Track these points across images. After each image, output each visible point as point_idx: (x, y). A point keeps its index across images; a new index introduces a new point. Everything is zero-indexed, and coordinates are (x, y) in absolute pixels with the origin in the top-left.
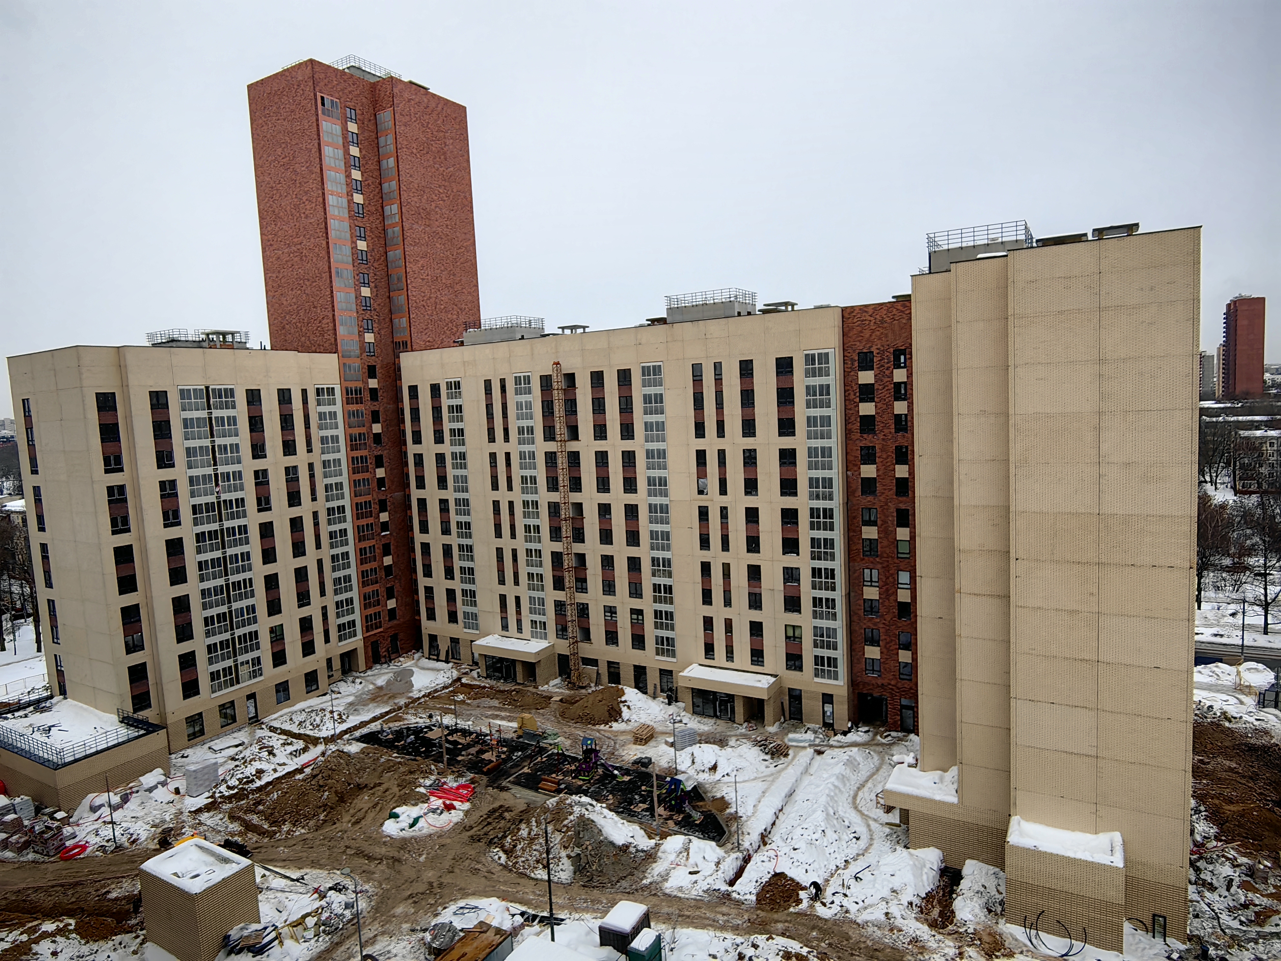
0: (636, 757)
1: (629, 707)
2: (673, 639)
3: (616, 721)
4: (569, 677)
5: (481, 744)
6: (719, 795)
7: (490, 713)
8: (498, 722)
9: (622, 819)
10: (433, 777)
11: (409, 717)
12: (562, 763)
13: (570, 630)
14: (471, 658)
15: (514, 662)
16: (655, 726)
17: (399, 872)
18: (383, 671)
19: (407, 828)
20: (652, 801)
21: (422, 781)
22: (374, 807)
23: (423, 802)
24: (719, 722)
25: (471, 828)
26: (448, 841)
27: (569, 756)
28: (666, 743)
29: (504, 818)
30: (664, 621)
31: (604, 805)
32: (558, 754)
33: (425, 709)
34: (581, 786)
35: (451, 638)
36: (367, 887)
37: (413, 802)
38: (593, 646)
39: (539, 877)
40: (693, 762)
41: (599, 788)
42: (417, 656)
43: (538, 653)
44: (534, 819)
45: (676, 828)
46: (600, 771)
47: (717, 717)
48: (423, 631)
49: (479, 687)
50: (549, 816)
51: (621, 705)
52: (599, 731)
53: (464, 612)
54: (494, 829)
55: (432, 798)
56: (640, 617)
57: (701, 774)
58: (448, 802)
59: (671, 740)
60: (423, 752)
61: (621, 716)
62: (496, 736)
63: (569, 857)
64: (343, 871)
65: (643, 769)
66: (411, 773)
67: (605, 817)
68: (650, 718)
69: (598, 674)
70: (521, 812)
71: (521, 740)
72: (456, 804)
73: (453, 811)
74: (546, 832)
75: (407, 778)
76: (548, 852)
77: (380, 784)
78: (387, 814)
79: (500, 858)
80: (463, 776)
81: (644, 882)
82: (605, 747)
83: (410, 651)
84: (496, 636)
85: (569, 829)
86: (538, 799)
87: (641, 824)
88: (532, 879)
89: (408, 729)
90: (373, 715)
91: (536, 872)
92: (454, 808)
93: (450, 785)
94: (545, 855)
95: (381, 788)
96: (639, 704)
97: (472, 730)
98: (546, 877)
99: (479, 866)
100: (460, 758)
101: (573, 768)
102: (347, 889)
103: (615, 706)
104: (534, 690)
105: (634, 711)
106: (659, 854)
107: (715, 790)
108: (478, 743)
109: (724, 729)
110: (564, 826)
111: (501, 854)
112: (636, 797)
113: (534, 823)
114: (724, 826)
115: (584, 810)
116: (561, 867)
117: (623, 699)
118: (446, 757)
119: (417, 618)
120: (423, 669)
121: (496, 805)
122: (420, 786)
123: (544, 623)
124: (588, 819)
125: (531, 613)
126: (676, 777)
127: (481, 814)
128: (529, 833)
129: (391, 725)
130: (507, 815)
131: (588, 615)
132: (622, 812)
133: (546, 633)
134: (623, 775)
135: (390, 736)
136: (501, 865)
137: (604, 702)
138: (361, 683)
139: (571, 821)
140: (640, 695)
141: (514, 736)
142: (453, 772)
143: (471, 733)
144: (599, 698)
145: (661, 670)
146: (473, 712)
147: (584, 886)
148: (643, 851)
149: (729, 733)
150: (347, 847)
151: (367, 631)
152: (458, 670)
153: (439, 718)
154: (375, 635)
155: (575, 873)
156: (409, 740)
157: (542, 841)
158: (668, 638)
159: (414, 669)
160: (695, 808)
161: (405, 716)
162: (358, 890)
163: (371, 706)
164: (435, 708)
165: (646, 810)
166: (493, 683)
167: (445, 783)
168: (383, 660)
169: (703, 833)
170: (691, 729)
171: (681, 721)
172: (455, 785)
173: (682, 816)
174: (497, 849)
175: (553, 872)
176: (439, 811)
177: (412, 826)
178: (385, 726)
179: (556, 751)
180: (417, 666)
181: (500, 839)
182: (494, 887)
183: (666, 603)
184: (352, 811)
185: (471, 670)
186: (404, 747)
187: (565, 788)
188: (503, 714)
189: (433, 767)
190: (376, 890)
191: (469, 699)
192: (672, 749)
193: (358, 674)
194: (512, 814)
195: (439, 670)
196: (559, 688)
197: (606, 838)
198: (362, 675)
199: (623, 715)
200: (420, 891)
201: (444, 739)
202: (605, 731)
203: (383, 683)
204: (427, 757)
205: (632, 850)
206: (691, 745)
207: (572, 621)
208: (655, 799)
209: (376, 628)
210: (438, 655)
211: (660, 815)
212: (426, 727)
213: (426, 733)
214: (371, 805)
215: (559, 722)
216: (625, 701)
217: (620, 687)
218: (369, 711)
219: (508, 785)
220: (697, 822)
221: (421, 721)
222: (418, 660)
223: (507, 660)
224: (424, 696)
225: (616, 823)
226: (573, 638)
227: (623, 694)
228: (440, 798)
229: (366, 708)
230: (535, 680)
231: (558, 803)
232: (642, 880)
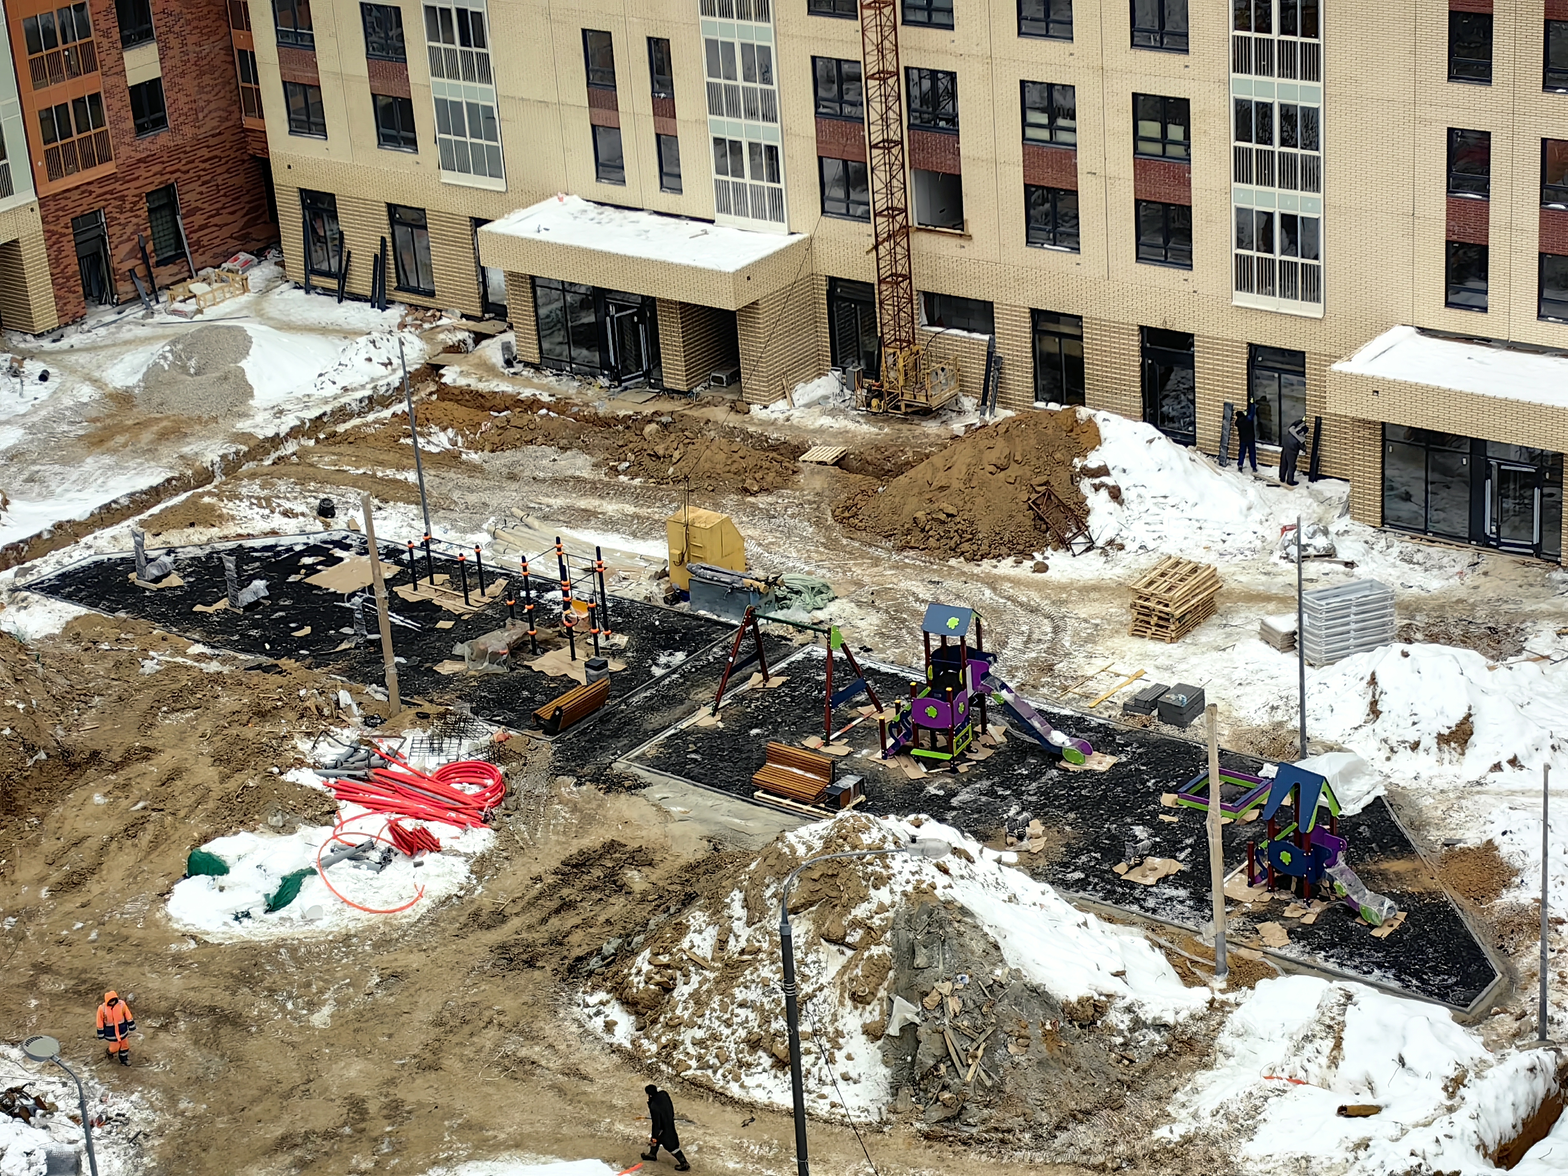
0: (1137, 687)
1: (1116, 494)
2: (1312, 224)
3: (1065, 544)
4: (873, 370)
5: (530, 618)
6: (1472, 838)
7: (558, 502)
8: (591, 537)
9: (1081, 908)
10: (348, 735)
11: (242, 509)
12: (846, 697)
13: (878, 181)
14: (473, 289)
15: (648, 304)
16: (1222, 568)
17: (237, 1060)
18: (126, 333)
19: (258, 911)
20: (1201, 847)
21: (304, 745)
22: (132, 830)
23: (313, 821)
24: (1491, 560)
25: (500, 917)
26: (415, 960)
27: (873, 672)
28: (1267, 635)
29: (621, 888)
30: (1276, 147)
31: (1011, 856)
32: (829, 663)
33: (302, 481)
34: (918, 786)
35: (392, 208)
36: (121, 1105)
37: (276, 820)
38: (971, 250)
39: (759, 1096)
40: (1375, 711)
41: (991, 793)
42: (259, 274)
43: (747, 274)
44: (737, 896)
45: (1294, 951)
46: (996, 732)
47: (1483, 541)
48: (279, 176)
49: (515, 403)
50: (797, 890)
51: (1085, 486)
52: (992, 583)
53: (441, 104)
54: (586, 924)
55: (348, 809)
56: (1175, 132)
57: (1404, 755)
58: (408, 824)
59: (1286, 623)
60: (304, 642)
61: (1082, 527)
62: (585, 588)
63: (873, 1033)
64: (33, 1049)
65: (1169, 730)
66: (262, 714)
67: (1013, 899)
68: (1203, 538)
69: (993, 362)
70: (691, 868)
71: (683, 606)
72: (438, 829)
73: (428, 857)
74: (786, 942)
75: (249, 732)
76: (793, 1013)
77: (147, 753)
78: (180, 857)
79: (609, 1026)
80: (461, 734)
81: (1162, 1132)
82: (1016, 642)
83: (229, 255)
84: (575, 202)
85: (871, 935)
86: (753, 826)
87: (1154, 928)
88: (734, 1102)
89: (242, 554)
90: (106, 499)
91: (748, 1081)
92: (434, 846)
93: (414, 762)
94: (779, 1024)
95: (154, 768)
96: (1158, 484)
97: (489, 561)
98: (786, 1100)
99: (535, 1051)
100: (446, 668)
101: (889, 715)
102: (50, 1110)
103: (1061, 492)
104: (733, 420)
105: (1135, 507)
106: (1224, 1039)
107: (1457, 817)
108: (512, 613)
109: (1509, 589)
110: (855, 924)
111: (616, 1012)
112: (1139, 831)
113: (737, 910)
114: (1488, 951)
115: (930, 872)
116: (842, 1065)
117: (1093, 461)
118: (392, 662)
119: (249, 122)
120: (287, 327)
121: (593, 839)
122: (300, 763)
123: (772, 151)
124: (948, 904)
125: (715, 109)
126: (1300, 764)
127: (536, 869)
128: (722, 944)
129: (175, 538)
130: (635, 878)
131: (953, 120)
132: (1082, 885)
133: (777, 196)
134: (1087, 750)
135: (175, 580)
136: (616, 1050)
137: (1014, 471)
138: (44, 377)
139: (882, 908)
140: (1165, 446)
141: (658, 591)
142: (424, 716)
143: (485, 577)
144: (992, 456)
145: (1254, 350)
146: (495, 500)
147: (927, 1136)
148: (1160, 1026)
149: (1528, 606)
150: (42, 969)
151: (54, 172)
152: (427, 336)
153: (360, 518)
154: (84, 189)
155: (895, 1089)
156: (247, 596)
157: (770, 972)
158: (1289, 221)
159: (252, 328)
160: (1369, 879)
161: (228, 507)
162: (93, 1114)
163: (90, 463)
164: (338, 478)
165: (1179, 881)
166: (568, 387)
167: (393, 756)
168: (125, 288)
169: (1401, 971)
170: (1372, 584)
171: (1329, 554)
172: (432, 763)
173: (1317, 907)
174: (601, 996)
175: (811, 1083)
176: (375, 856)
177: (276, 903)
178: (149, 540)
179: (821, 652)
180: (263, 318)
181: (610, 961)
182: (590, 1123)
183: (1288, 70)
184: (48, 845)
185: (479, 337)
186: (229, 621)
187: (860, 787)
188: (611, 507)
189: (345, 697)
190: (158, 1119)
191: (472, 446)
192: (1291, 660)
193: (32, 343)
194: (656, 874)
195: (348, 334)
196: (833, 413)
197: (1016, 974)
198: (46, 344)
199: (1092, 521)
200: (320, 1129)
201: (382, 594)
202: (1016, 582)
203: (132, 381)
204: (320, 660)
205: (1117, 1019)
206: (1368, 647)
207: (887, 145)
208: (1215, 841)
209: (89, 163)
210: (342, 276)
211: (1229, 901)
212: (311, 550)
213: (312, 570)
214: (115, 825)
215: (832, 545)
216: (1103, 471)
217: (1083, 412)
218: (84, 482)
219: (639, 771)
220: (1382, 933)
221: (290, 525)
222: (266, 291)
223: (622, 299)
224: (295, 432)
225: (1055, 921)
226: (892, 212)
227: (1096, 440)
228: (377, 807)
229: (74, 473)
230: (735, 378)
231: (828, 842)
232: (1152, 1125)
